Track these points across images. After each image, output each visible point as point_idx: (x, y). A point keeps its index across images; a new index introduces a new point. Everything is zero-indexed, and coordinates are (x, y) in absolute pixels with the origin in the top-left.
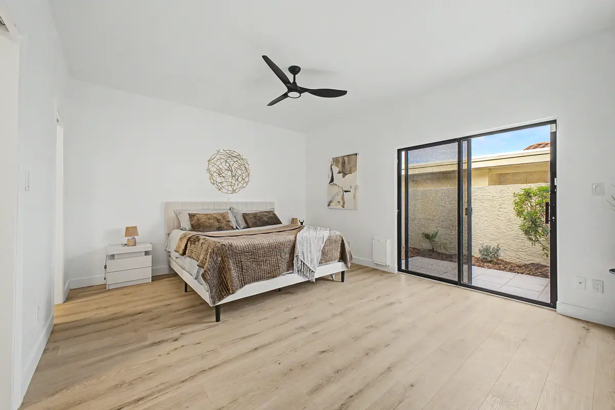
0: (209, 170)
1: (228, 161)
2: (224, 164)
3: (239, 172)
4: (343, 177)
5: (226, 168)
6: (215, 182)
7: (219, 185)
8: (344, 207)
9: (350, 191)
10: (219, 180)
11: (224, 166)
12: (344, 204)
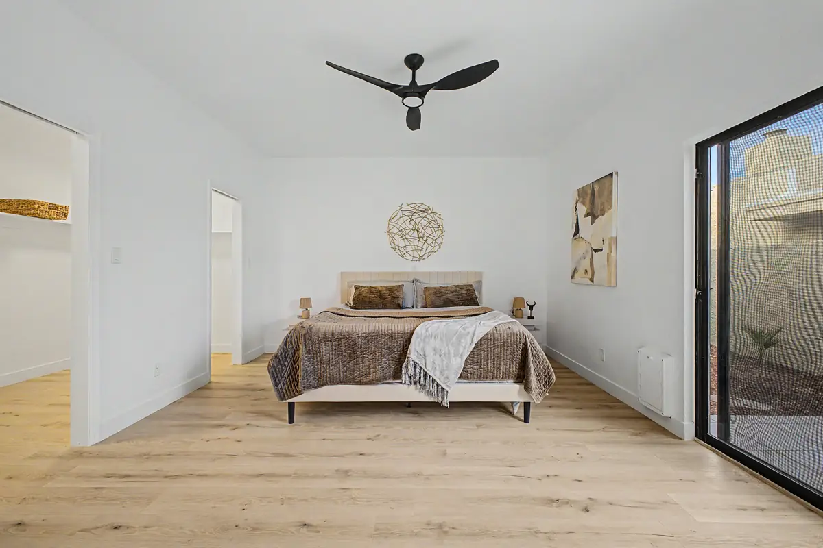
0: (389, 232)
1: (413, 217)
2: (408, 222)
3: (429, 231)
4: (592, 223)
5: (411, 227)
6: (397, 247)
7: (402, 249)
8: (593, 281)
9: (602, 250)
10: (402, 244)
11: (408, 225)
12: (593, 275)
